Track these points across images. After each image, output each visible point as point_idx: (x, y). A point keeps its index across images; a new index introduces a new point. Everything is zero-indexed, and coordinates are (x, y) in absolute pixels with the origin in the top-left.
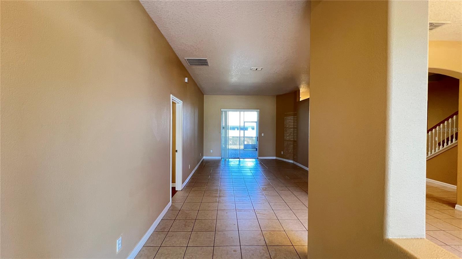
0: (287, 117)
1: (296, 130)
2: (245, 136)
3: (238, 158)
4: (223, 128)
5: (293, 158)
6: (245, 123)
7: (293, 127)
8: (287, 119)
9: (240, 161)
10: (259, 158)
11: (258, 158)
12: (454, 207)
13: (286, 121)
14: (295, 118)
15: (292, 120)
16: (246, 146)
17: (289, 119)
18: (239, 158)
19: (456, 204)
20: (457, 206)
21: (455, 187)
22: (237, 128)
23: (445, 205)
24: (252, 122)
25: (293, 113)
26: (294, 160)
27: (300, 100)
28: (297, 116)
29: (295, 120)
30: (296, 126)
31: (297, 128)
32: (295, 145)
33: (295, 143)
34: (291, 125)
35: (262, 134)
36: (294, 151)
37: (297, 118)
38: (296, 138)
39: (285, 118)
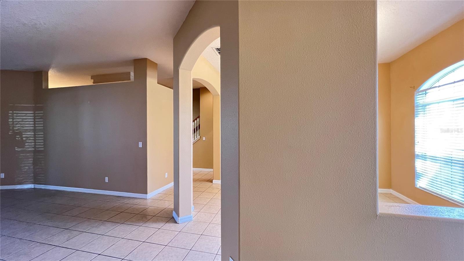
1: (42, 133)
8: (14, 115)
12: (212, 182)
13: (13, 119)
14: (37, 114)
15: (29, 117)
17: (24, 115)
19: (213, 179)
20: (214, 181)
23: (207, 183)
25: (34, 105)
27: (49, 88)
28: (42, 112)
29: (37, 117)
30: (42, 128)
31: (44, 131)
32: (39, 158)
33: (40, 155)
34: (27, 125)
36: (37, 167)
37: (42, 115)
38: (42, 146)
39: (11, 113)
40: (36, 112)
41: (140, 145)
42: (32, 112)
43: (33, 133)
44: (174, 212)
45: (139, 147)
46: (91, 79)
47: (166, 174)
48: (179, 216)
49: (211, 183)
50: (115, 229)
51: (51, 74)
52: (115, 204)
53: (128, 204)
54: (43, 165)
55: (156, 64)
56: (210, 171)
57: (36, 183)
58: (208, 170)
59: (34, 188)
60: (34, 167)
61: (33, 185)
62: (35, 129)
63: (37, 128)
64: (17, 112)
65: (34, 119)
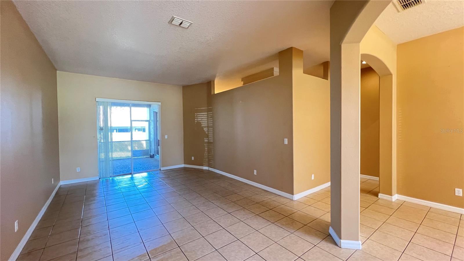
0: (198, 114)
1: (212, 129)
2: (133, 139)
3: (129, 173)
4: (101, 129)
5: (207, 164)
6: (133, 122)
7: (207, 125)
8: (198, 116)
9: (132, 178)
10: (162, 169)
11: (160, 170)
12: (377, 196)
13: (197, 119)
14: (209, 115)
15: (205, 117)
16: (135, 153)
17: (202, 115)
18: (131, 174)
19: (379, 192)
20: (380, 195)
21: (378, 179)
23: (368, 195)
24: (141, 121)
25: (207, 108)
26: (209, 166)
27: (215, 93)
28: (211, 113)
29: (209, 117)
30: (212, 125)
31: (213, 127)
32: (211, 148)
33: (211, 145)
34: (204, 123)
35: (166, 136)
36: (210, 154)
37: (212, 115)
38: (212, 139)
39: (196, 115)
40: (209, 113)
41: (286, 141)
42: (206, 113)
43: (207, 129)
44: (330, 228)
45: (285, 143)
46: (242, 81)
47: (313, 175)
48: (340, 238)
49: (376, 198)
50: (267, 227)
51: (216, 82)
52: (263, 199)
53: (274, 201)
54: (213, 153)
55: (302, 51)
56: (369, 178)
57: (210, 166)
58: (366, 177)
59: (208, 170)
60: (208, 154)
61: (208, 167)
62: (208, 126)
63: (209, 125)
64: (199, 114)
65: (208, 118)
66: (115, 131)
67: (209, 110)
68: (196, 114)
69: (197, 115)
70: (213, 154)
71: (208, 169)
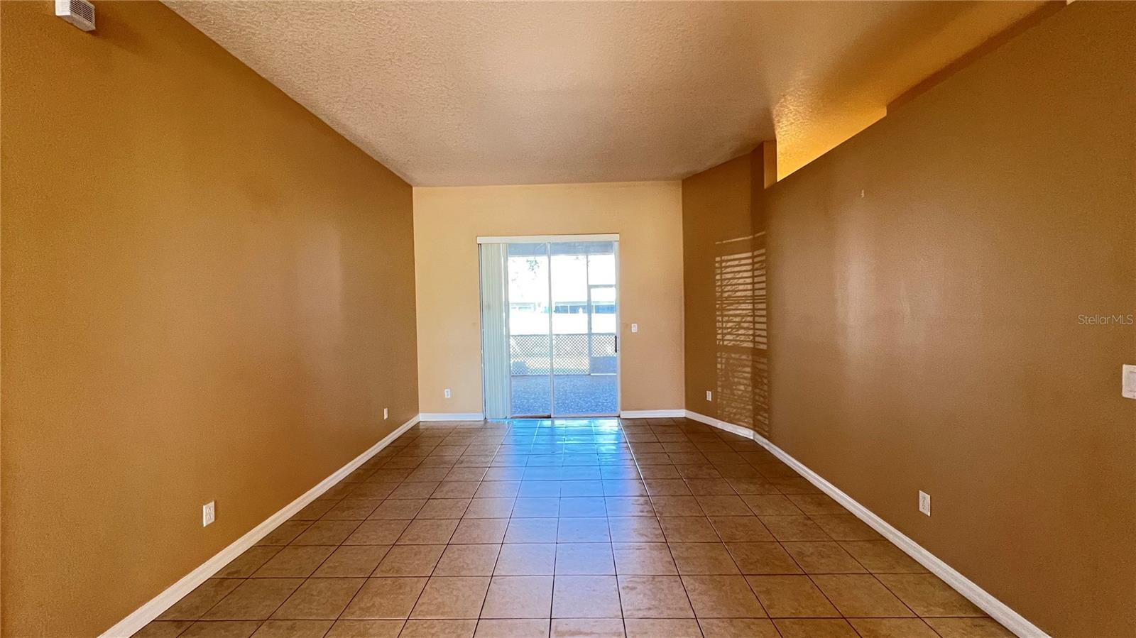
0: (725, 258)
1: (764, 305)
2: (593, 331)
5: (752, 421)
6: (592, 290)
7: (749, 293)
8: (724, 264)
10: (625, 415)
11: (619, 417)
13: (721, 274)
14: (756, 260)
17: (737, 263)
18: (553, 417)
22: (581, 306)
24: (607, 286)
27: (777, 181)
28: (763, 251)
29: (756, 266)
30: (763, 292)
31: (767, 300)
32: (760, 370)
33: (762, 360)
34: (741, 287)
35: (633, 325)
36: (757, 391)
37: (763, 258)
38: (764, 340)
39: (718, 262)
42: (749, 254)
43: (750, 306)
54: (766, 388)
57: (757, 429)
59: (753, 441)
60: (753, 390)
61: (752, 432)
62: (753, 296)
63: (757, 293)
64: (729, 257)
65: (753, 270)
66: (581, 310)
67: (757, 244)
68: (718, 259)
69: (723, 261)
70: (765, 391)
71: (752, 438)
